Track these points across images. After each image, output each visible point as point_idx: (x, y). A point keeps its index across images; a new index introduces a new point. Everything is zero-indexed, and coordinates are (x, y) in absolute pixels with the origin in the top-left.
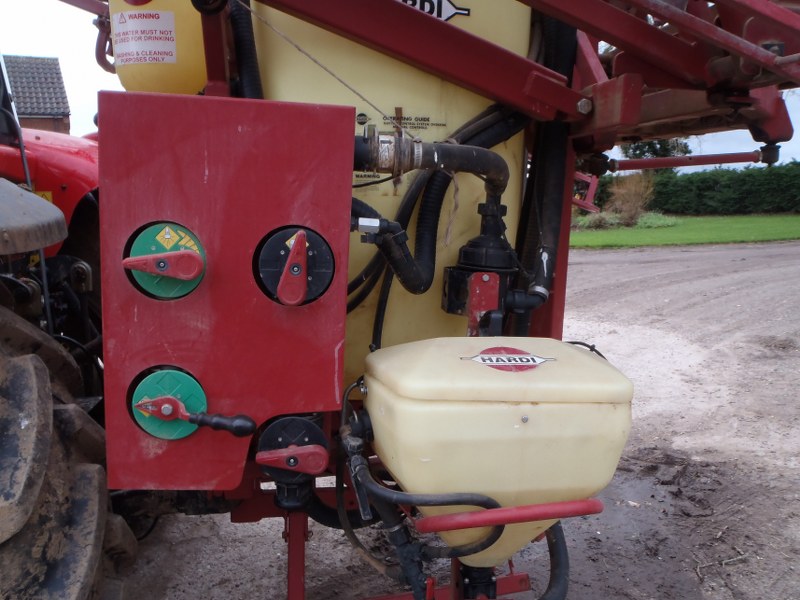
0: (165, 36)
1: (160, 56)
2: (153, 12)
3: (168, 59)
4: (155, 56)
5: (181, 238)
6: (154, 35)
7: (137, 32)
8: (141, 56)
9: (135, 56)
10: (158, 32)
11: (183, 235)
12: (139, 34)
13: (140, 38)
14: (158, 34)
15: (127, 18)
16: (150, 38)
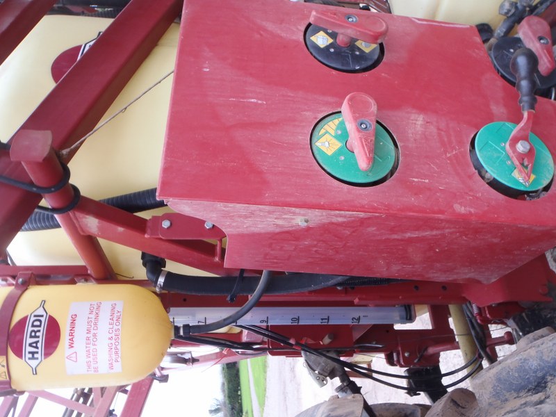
0: (95, 310)
1: (116, 315)
2: (69, 320)
3: (119, 308)
4: (115, 319)
5: (327, 132)
6: (93, 320)
7: (88, 339)
8: (113, 335)
9: (113, 341)
10: (90, 316)
11: (322, 131)
12: (90, 335)
13: (95, 335)
14: (93, 316)
15: (72, 350)
16: (96, 324)
